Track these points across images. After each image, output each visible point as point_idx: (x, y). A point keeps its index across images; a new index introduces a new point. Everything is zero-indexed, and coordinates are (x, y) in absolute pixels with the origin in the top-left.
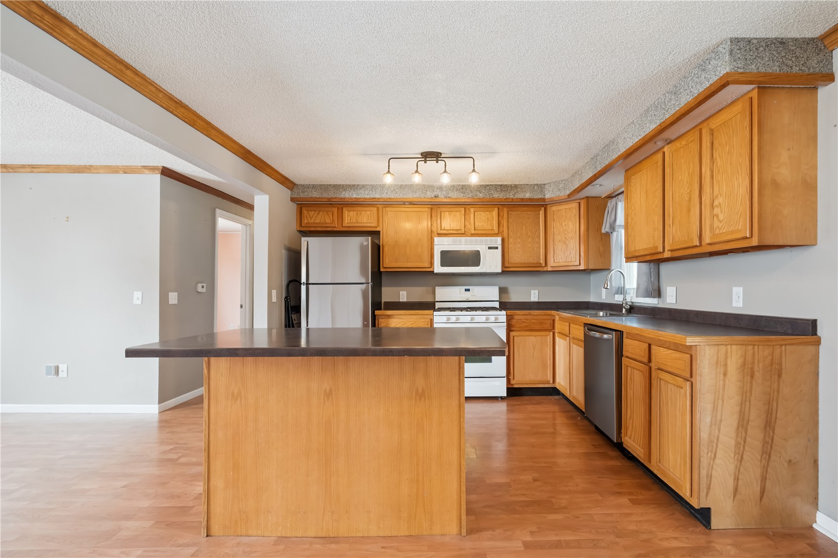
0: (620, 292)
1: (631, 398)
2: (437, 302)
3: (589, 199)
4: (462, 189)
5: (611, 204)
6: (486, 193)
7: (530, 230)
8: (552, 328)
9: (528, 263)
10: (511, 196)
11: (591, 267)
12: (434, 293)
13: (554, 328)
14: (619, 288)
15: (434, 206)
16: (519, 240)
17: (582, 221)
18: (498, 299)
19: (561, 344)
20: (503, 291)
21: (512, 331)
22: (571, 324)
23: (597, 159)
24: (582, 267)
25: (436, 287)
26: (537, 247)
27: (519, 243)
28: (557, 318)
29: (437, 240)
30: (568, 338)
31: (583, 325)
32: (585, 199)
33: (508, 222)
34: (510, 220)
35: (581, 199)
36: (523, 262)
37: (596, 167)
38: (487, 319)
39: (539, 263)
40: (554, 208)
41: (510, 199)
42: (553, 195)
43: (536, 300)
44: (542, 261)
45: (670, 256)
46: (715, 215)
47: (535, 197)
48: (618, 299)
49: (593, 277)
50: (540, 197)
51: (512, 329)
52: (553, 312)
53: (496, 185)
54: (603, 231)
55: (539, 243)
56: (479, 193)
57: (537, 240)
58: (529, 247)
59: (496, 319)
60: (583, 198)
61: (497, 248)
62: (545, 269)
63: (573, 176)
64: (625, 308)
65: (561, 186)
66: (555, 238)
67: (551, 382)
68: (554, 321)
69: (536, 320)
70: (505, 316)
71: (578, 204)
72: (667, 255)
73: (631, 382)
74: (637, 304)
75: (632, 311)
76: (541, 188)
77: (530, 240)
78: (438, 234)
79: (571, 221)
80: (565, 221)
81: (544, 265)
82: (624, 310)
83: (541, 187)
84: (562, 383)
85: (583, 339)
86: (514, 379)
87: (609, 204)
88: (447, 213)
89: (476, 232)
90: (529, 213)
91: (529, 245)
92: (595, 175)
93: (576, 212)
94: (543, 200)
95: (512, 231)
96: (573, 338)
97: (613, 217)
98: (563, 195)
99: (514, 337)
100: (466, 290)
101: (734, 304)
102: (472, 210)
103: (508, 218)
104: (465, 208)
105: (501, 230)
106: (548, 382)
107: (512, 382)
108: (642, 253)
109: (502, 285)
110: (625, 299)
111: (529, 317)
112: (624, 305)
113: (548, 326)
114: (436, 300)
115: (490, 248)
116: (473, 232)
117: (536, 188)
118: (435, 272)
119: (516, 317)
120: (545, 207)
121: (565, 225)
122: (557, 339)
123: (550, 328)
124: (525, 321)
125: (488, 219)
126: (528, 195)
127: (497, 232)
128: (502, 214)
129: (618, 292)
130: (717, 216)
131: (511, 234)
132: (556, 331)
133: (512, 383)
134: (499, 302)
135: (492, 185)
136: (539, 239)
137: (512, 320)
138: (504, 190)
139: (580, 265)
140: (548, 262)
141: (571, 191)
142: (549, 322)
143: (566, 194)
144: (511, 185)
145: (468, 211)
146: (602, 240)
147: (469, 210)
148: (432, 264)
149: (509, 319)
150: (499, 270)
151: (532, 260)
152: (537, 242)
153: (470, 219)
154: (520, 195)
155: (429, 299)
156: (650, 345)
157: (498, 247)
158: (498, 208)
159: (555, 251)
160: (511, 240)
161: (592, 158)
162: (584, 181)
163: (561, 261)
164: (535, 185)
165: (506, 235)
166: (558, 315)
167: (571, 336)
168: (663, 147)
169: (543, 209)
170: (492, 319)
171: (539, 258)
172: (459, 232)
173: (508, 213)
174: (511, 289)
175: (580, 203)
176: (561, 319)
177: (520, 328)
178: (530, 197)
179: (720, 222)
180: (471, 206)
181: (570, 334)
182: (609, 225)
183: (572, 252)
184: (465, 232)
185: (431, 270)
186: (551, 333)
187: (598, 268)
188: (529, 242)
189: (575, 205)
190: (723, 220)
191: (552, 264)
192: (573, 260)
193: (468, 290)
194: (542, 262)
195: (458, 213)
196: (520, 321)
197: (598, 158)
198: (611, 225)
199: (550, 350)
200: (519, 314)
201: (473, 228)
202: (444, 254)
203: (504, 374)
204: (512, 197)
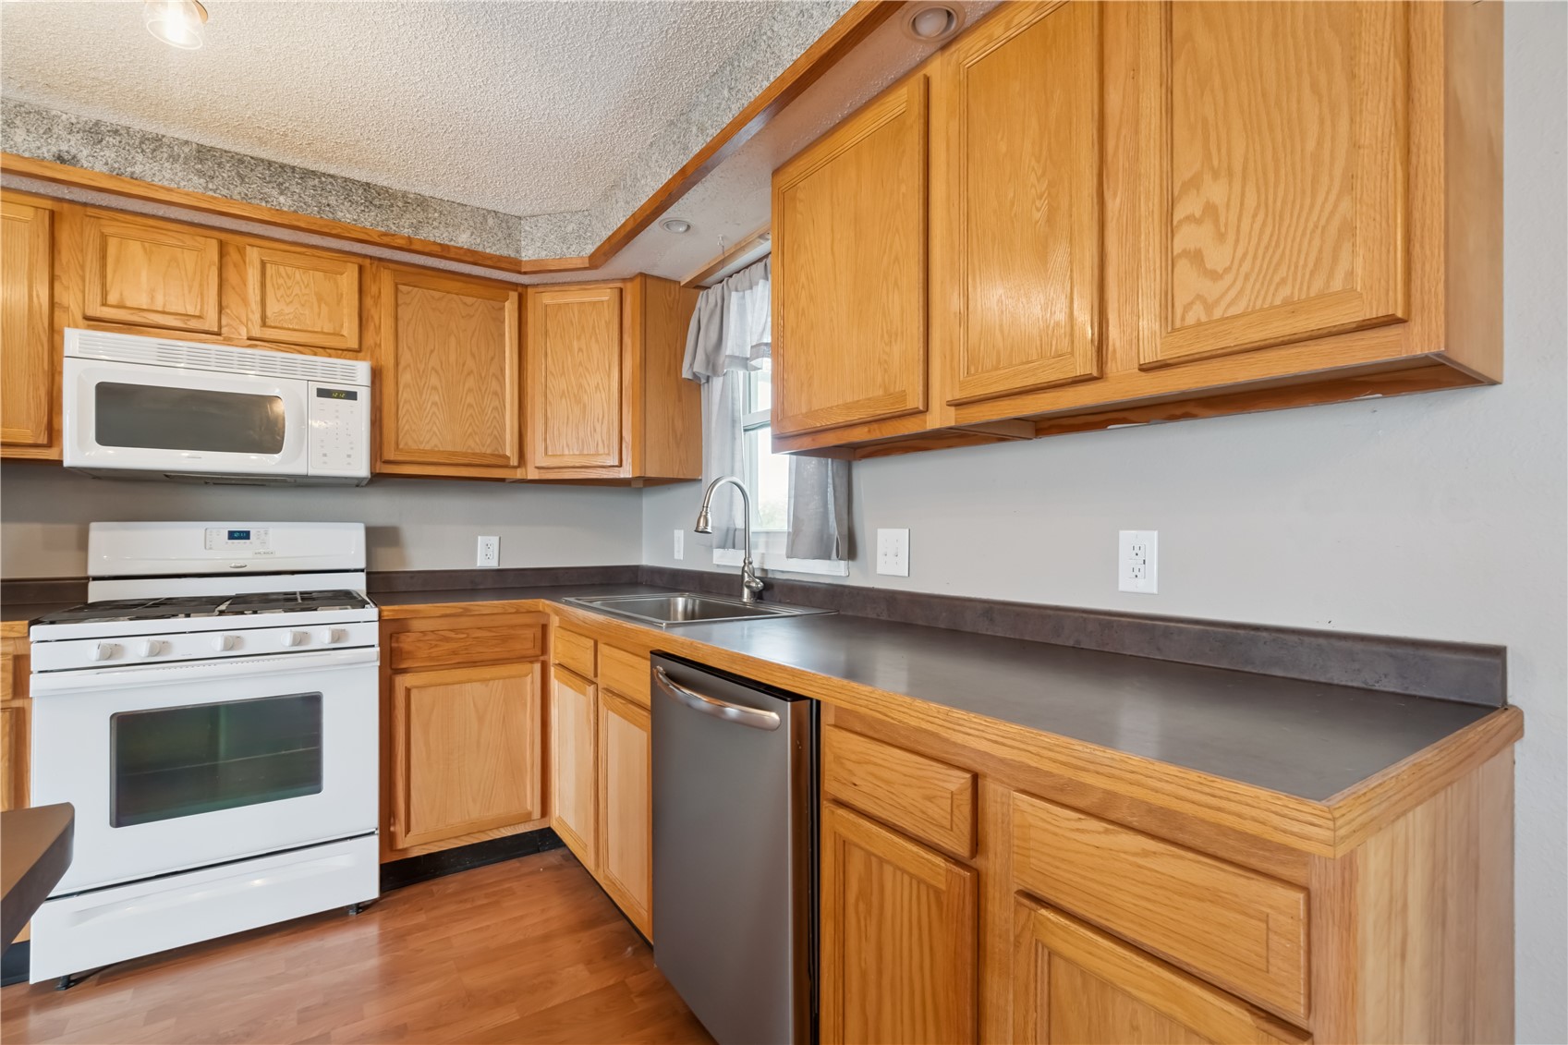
0: (730, 542)
1: (864, 975)
2: (95, 579)
3: (649, 281)
4: (201, 161)
5: (705, 302)
6: (309, 200)
7: (473, 355)
8: (539, 652)
9: (465, 455)
10: (404, 227)
11: (651, 473)
12: (83, 545)
13: (544, 649)
14: (728, 530)
15: (66, 206)
16: (434, 380)
17: (627, 340)
18: (362, 565)
19: (568, 703)
20: (378, 538)
21: (404, 671)
22: (601, 646)
23: (688, 121)
24: (626, 472)
25: (93, 525)
26: (495, 408)
27: (435, 388)
28: (555, 621)
29: (74, 339)
30: (591, 689)
31: (649, 655)
32: (638, 281)
33: (396, 319)
34: (405, 314)
35: (624, 280)
36: (450, 448)
37: (685, 148)
38: (299, 640)
39: (500, 456)
40: (548, 298)
41: (403, 238)
42: (544, 253)
43: (492, 564)
44: (510, 450)
45: (952, 424)
46: (1185, 253)
47: (488, 251)
48: (725, 561)
49: (651, 503)
50: (505, 252)
51: (403, 666)
52: (544, 604)
53: (346, 180)
54: (686, 374)
55: (499, 395)
56: (275, 193)
57: (495, 385)
58: (470, 406)
59: (337, 637)
60: (631, 279)
61: (351, 396)
62: (519, 474)
63: (606, 196)
64: (748, 587)
65: (569, 229)
66: (549, 384)
67: (537, 813)
68: (544, 628)
69: (489, 629)
70: (377, 623)
71: (616, 293)
72: (939, 418)
73: (869, 912)
74: (779, 576)
75: (766, 594)
76: (509, 228)
77: (471, 382)
78: (87, 318)
79: (597, 341)
80: (579, 338)
81: (514, 462)
82: (746, 591)
83: (509, 224)
84: (571, 821)
85: (647, 700)
86: (408, 830)
87: (701, 302)
88: (135, 247)
89: (270, 334)
90: (469, 300)
91: (470, 400)
92: (683, 171)
93: (610, 315)
94: (514, 265)
95: (409, 348)
96: (608, 690)
97: (714, 336)
98: (574, 255)
99: (408, 691)
100: (232, 535)
101: (1126, 583)
102: (253, 255)
103: (397, 305)
104: (222, 245)
105: (370, 339)
106: (527, 817)
107: (402, 842)
108: (841, 419)
109: (380, 520)
110: (747, 562)
111: (465, 622)
112: (746, 579)
113: (527, 645)
114: (92, 572)
115: (322, 393)
116: (257, 332)
117: (490, 221)
118: (66, 463)
119: (417, 625)
120: (522, 292)
121: (580, 350)
122: (555, 685)
123: (531, 652)
124: (452, 635)
125: (320, 299)
126: (464, 239)
127: (355, 345)
128: (374, 289)
129: (726, 541)
130: (1197, 257)
131: (406, 357)
132: (553, 658)
133: (400, 846)
134: (368, 574)
135: (332, 176)
136: (503, 386)
137: (403, 637)
138: (377, 202)
139: (621, 465)
140: (529, 455)
141: (598, 244)
142: (529, 633)
143: (583, 254)
144: (405, 195)
145: (233, 255)
146: (680, 400)
147: (241, 251)
148: (53, 433)
149: (391, 634)
150: (361, 469)
151: (480, 445)
152: (496, 393)
153: (244, 283)
154: (436, 234)
155: (61, 568)
156: (975, 778)
157: (356, 393)
158: (361, 269)
159: (550, 423)
160: (406, 378)
161: (672, 123)
162: (644, 200)
163: (566, 452)
164: (489, 212)
165: (387, 360)
166: (557, 612)
167: (599, 680)
168: (923, 63)
169: (514, 296)
170: (322, 637)
171: (500, 439)
172: (193, 324)
173: (397, 290)
174: (410, 532)
175: (621, 290)
176: (570, 627)
177: (431, 658)
178: (473, 248)
179: (1215, 276)
180: (252, 241)
181: (596, 675)
182: (704, 357)
183: (598, 429)
184: (220, 327)
185: (49, 454)
186: (537, 667)
187: (670, 476)
188: (470, 390)
189: (606, 295)
190: (1227, 270)
191: (540, 461)
192: (601, 451)
193: (245, 535)
194: (508, 453)
195: (189, 259)
196: (431, 637)
197: (695, 116)
198: (708, 357)
199: (533, 720)
200: (427, 615)
201: (256, 317)
202: (109, 395)
203: (371, 820)
204: (407, 232)
